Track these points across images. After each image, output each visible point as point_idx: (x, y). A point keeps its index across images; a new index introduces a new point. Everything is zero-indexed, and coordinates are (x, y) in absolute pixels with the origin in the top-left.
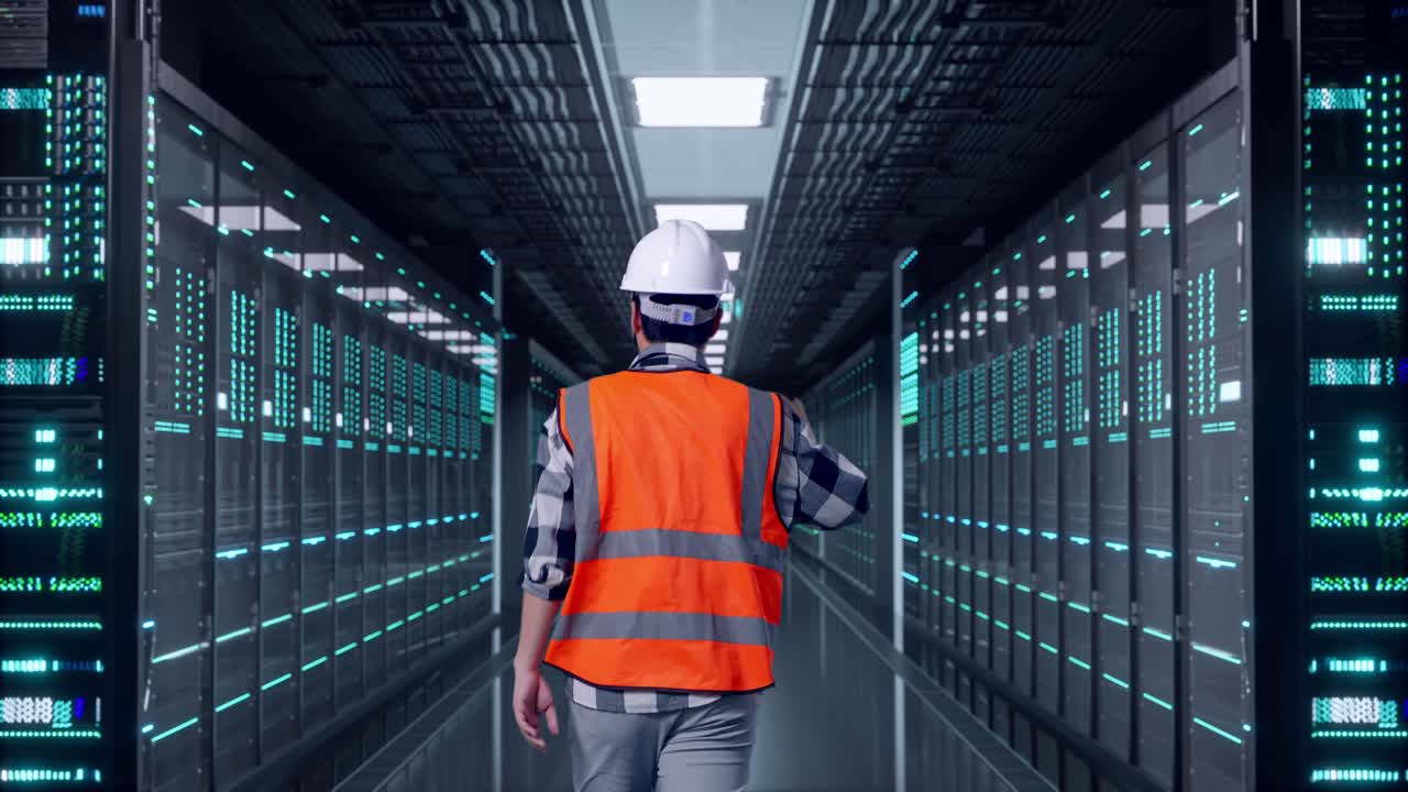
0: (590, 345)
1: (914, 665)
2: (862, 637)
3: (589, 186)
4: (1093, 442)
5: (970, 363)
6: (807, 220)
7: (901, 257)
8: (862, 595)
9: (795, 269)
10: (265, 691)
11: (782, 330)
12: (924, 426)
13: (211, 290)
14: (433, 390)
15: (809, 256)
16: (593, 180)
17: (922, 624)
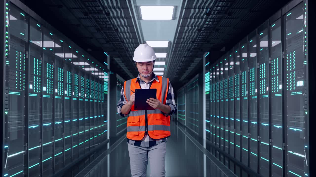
0: (131, 76)
1: (208, 151)
2: (195, 144)
3: (130, 35)
4: (258, 98)
5: (223, 79)
6: (183, 45)
7: (205, 54)
8: (196, 135)
9: (180, 57)
10: (43, 162)
11: (176, 73)
12: (211, 94)
13: (27, 57)
14: (96, 87)
15: (183, 54)
16: (131, 34)
17: (211, 142)
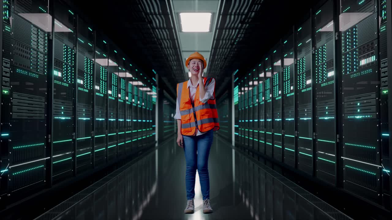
7: (234, 72)
12: (240, 104)
17: (240, 143)
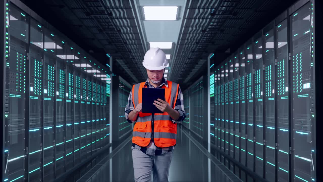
0: (134, 78)
1: (213, 156)
2: (200, 148)
3: (133, 36)
4: (264, 100)
5: (228, 81)
6: (187, 46)
7: (210, 55)
8: (200, 139)
9: (184, 59)
10: (44, 167)
11: (180, 75)
12: (216, 97)
13: (28, 58)
14: (98, 89)
15: (187, 55)
17: (216, 146)
